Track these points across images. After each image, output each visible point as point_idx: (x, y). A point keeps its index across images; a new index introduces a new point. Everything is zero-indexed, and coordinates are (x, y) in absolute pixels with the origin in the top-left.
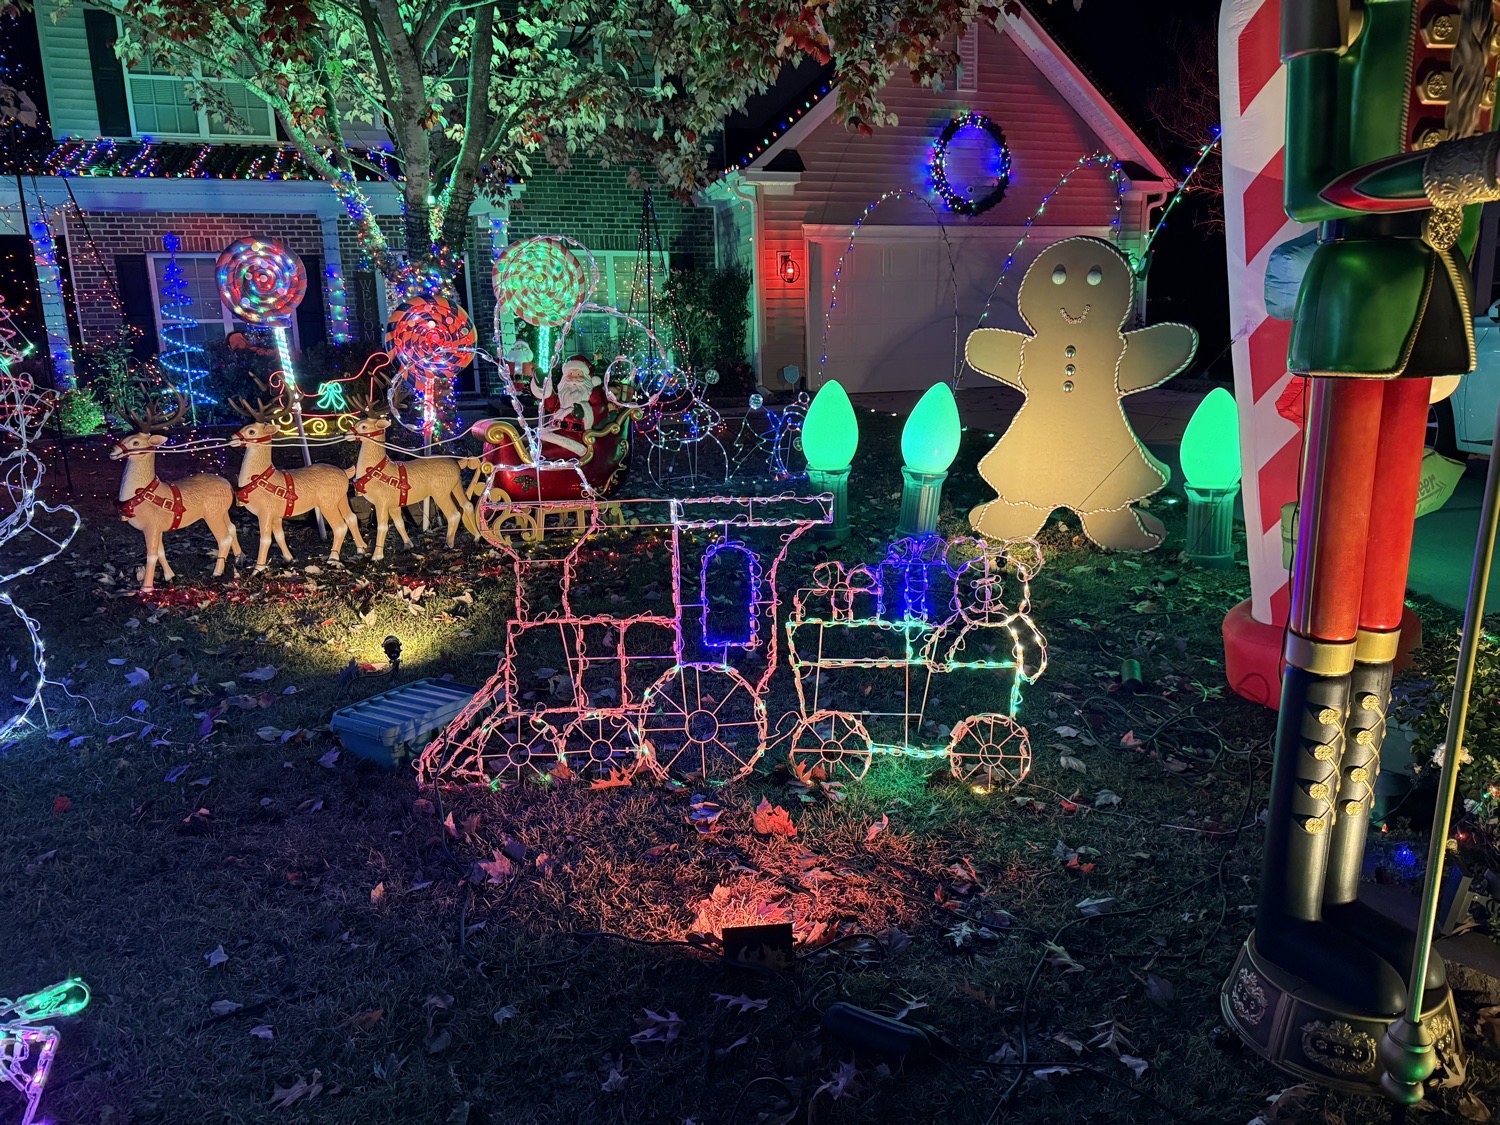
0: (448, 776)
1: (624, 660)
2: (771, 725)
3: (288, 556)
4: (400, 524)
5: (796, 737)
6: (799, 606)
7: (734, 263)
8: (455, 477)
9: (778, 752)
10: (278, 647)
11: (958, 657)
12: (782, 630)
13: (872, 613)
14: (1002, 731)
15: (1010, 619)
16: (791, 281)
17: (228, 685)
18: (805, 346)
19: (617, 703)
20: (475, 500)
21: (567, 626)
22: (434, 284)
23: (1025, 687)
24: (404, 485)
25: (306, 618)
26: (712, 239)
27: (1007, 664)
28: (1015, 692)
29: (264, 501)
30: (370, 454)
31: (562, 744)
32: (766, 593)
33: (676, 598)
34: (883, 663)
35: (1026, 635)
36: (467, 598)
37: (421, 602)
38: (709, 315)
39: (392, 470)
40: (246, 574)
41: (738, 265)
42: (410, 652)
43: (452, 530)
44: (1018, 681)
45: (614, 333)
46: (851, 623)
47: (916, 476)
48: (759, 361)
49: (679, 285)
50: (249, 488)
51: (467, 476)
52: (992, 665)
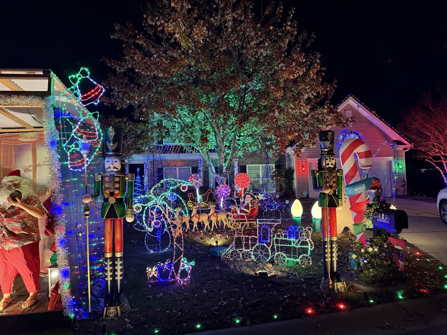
0: (225, 258)
1: (250, 243)
2: (271, 254)
3: (197, 229)
4: (216, 224)
5: (275, 256)
6: (276, 236)
7: (290, 167)
8: (226, 216)
9: (272, 258)
10: (199, 242)
11: (300, 245)
12: (273, 239)
13: (286, 237)
14: (307, 257)
15: (308, 240)
16: (304, 171)
17: (193, 246)
18: (308, 187)
19: (249, 249)
20: (229, 220)
21: (242, 237)
22: (223, 179)
23: (311, 251)
24: (217, 217)
25: (202, 239)
26: (285, 161)
27: (307, 247)
28: (309, 251)
29: (195, 219)
30: (212, 211)
31: (241, 254)
32: (271, 234)
33: (258, 234)
34: (288, 246)
35: (310, 242)
36: (227, 237)
37: (220, 237)
38: (284, 179)
39: (215, 214)
40: (191, 232)
41: (291, 167)
42: (219, 244)
43: (225, 226)
44: (309, 249)
45: (261, 183)
46: (283, 239)
47: (315, 219)
48: (296, 190)
49: (276, 172)
50: (193, 217)
51: (228, 216)
52: (305, 247)
